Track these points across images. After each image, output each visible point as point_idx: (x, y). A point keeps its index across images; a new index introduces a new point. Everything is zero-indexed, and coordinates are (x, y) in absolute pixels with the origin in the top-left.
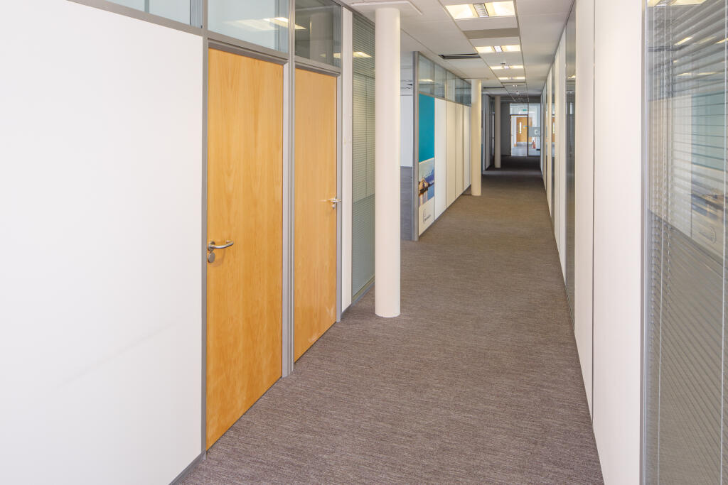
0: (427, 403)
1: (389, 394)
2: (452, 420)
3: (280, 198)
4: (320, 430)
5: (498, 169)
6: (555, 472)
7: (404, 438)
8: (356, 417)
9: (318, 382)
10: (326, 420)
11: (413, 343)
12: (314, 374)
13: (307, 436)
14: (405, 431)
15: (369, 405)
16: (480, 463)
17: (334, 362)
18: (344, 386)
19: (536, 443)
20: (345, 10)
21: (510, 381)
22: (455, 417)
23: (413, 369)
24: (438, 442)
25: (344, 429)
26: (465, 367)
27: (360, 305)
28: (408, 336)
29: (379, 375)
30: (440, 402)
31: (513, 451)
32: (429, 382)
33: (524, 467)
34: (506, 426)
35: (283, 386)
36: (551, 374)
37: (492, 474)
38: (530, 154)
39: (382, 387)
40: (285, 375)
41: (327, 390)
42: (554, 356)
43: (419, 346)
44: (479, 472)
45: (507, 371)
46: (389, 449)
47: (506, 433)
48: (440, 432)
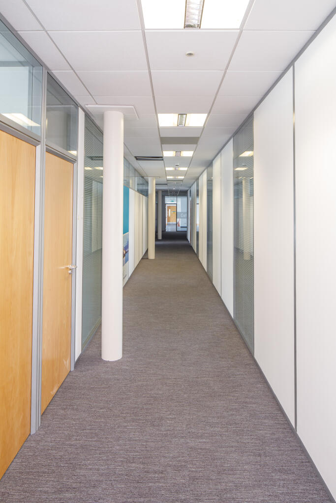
0: (166, 435)
1: (133, 433)
2: (191, 448)
3: (31, 268)
4: (79, 485)
5: (160, 240)
6: (284, 480)
7: (157, 475)
8: (109, 462)
9: (66, 433)
10: (82, 472)
11: (140, 381)
12: (60, 425)
13: (68, 495)
14: (156, 468)
15: (118, 447)
16: (226, 485)
17: (77, 409)
18: (92, 433)
19: (260, 455)
20: (80, 109)
21: (222, 402)
22: (192, 444)
23: (145, 404)
24: (186, 473)
25: (101, 479)
26: (185, 396)
27: (87, 352)
28: (134, 375)
29: (119, 416)
30: (176, 432)
31: (246, 467)
32: (162, 414)
33: (260, 481)
34: (234, 444)
35: (33, 444)
36: (248, 391)
37: (239, 494)
38: (178, 230)
39: (125, 427)
40: (33, 432)
41: (76, 440)
42: (245, 376)
43: (145, 383)
44: (228, 495)
45: (218, 394)
46: (147, 491)
47: (235, 451)
48: (186, 462)
